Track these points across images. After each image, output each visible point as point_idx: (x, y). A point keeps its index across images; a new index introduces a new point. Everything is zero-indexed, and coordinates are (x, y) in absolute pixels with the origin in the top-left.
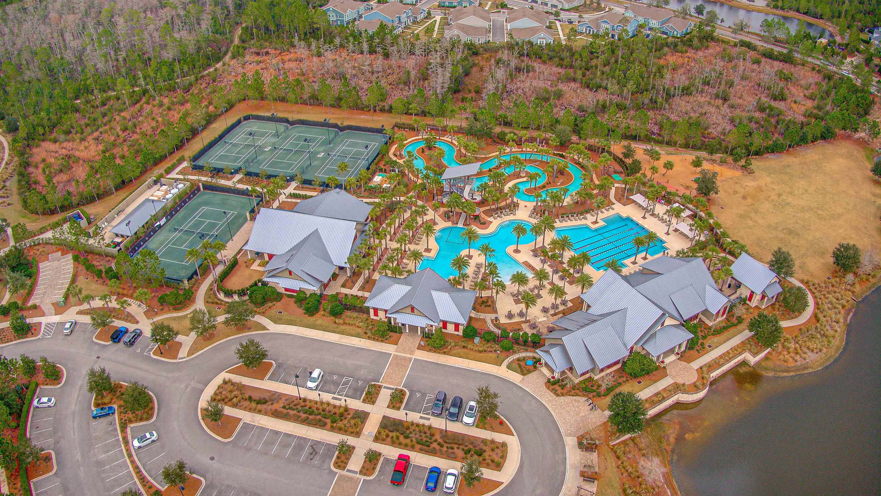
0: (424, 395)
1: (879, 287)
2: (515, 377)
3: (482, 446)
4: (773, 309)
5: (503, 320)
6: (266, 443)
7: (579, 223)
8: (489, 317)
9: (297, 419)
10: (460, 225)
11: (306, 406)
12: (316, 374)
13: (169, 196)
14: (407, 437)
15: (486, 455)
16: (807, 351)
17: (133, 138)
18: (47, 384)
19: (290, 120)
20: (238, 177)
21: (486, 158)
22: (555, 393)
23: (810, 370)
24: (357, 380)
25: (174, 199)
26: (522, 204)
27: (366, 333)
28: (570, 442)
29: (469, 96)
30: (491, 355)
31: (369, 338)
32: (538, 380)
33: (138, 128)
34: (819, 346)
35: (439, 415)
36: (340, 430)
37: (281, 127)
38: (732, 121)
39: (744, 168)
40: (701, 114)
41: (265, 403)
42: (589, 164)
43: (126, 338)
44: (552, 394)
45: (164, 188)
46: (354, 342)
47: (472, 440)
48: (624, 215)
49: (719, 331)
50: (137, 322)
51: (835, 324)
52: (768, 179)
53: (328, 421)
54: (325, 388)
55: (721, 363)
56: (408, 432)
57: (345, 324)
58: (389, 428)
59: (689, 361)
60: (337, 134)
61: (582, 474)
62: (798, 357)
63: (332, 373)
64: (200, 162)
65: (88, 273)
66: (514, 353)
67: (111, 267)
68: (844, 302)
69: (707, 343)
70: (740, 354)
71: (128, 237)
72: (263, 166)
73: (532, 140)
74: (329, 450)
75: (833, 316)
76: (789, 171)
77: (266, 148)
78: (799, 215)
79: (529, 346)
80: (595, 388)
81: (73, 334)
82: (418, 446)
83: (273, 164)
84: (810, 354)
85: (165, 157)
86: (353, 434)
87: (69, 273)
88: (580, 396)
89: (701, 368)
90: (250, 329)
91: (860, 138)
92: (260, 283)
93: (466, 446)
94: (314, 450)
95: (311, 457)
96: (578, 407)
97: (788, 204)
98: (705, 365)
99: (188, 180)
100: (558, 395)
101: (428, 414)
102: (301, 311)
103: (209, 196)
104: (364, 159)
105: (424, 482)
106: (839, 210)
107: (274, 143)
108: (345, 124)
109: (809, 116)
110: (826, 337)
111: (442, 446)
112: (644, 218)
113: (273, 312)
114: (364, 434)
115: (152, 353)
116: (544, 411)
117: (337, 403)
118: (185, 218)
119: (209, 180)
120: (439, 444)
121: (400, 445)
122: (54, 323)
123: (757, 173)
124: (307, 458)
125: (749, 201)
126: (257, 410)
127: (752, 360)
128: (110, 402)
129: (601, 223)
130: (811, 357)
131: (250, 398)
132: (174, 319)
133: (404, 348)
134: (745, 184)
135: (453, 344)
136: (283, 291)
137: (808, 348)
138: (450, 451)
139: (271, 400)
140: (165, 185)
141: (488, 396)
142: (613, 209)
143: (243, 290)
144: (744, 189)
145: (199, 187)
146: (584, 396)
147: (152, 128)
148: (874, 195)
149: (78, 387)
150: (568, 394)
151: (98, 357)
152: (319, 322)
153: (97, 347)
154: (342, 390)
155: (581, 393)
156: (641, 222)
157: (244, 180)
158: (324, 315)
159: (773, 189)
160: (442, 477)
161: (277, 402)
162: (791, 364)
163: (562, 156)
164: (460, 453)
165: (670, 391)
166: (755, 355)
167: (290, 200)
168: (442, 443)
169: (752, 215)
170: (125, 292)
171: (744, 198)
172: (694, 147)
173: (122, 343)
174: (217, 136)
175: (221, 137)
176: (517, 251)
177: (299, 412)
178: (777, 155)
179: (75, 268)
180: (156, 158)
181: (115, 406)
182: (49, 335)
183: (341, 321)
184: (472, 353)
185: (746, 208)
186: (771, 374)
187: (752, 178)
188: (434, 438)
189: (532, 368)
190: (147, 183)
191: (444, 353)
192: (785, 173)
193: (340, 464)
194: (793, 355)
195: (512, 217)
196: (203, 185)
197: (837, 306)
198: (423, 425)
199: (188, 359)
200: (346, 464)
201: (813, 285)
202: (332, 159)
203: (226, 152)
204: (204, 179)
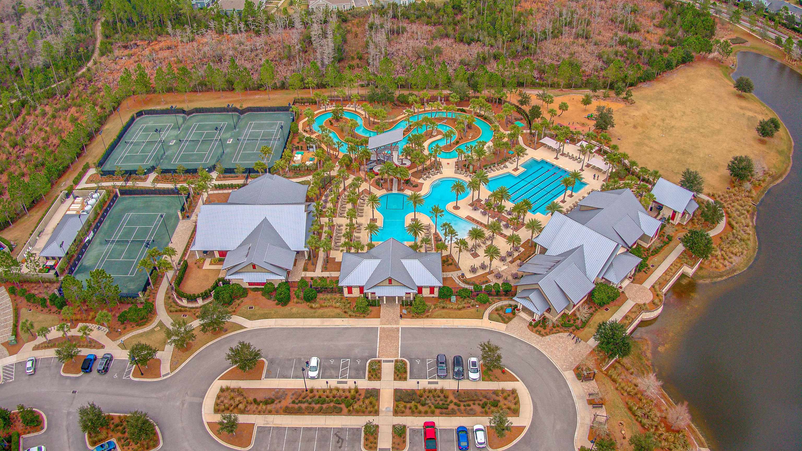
0: (423, 360)
1: (770, 189)
2: (500, 327)
3: (494, 396)
4: (693, 223)
5: (469, 276)
6: (288, 442)
7: (501, 172)
8: (454, 275)
9: (311, 412)
10: (395, 191)
11: (314, 396)
12: (314, 362)
13: (88, 208)
14: (423, 405)
15: (501, 404)
16: (732, 256)
17: (25, 153)
18: (29, 433)
19: (186, 109)
20: (153, 176)
21: (394, 122)
22: (540, 334)
23: (738, 272)
24: (354, 360)
25: (95, 210)
26: (444, 162)
27: (345, 312)
28: (569, 376)
29: (354, 63)
30: (470, 310)
31: (350, 316)
32: (521, 326)
33: (27, 141)
34: (740, 250)
35: (445, 377)
36: (359, 412)
37: (180, 118)
38: (600, 57)
39: (625, 99)
40: (571, 54)
41: (273, 402)
42: (490, 115)
43: (98, 366)
44: (537, 336)
45: (79, 200)
46: (337, 324)
47: (485, 394)
48: (539, 159)
49: (656, 252)
50: (103, 347)
51: (746, 228)
52: (649, 107)
53: (343, 406)
54: (326, 374)
55: (667, 279)
56: (423, 399)
57: (322, 307)
58: (405, 400)
59: (641, 282)
60: (239, 118)
61: (591, 402)
62: (726, 263)
63: (328, 358)
64: (107, 167)
65: (29, 304)
66: (490, 304)
67: (54, 294)
68: (747, 207)
69: (650, 263)
70: (680, 268)
71: (60, 258)
72: (175, 161)
73: (433, 99)
74: (354, 434)
75: (743, 221)
76: (664, 97)
77: (170, 142)
78: (685, 136)
79: (501, 296)
80: (572, 322)
81: (37, 372)
82: (437, 411)
83: (184, 158)
84: (734, 258)
85: (68, 167)
86: (372, 414)
87: (9, 307)
88: (562, 332)
89: (653, 287)
90: (226, 330)
91: (714, 58)
92: (221, 283)
93: (481, 400)
94: (339, 438)
95: (339, 445)
96: (564, 342)
97: (673, 127)
98: (655, 283)
99: (102, 188)
100: (543, 336)
101: (434, 378)
102: (271, 303)
103: (128, 201)
104: (275, 139)
105: (455, 443)
106: (717, 127)
107: (177, 136)
108: (245, 106)
109: (664, 44)
110: (743, 240)
111: (459, 406)
112: (556, 158)
113: (244, 308)
114: (383, 411)
115: (131, 376)
116: (536, 352)
117: (346, 386)
118: (112, 227)
119: (124, 184)
120: (456, 404)
121: (420, 413)
122: (12, 365)
123: (638, 103)
124: (336, 446)
125: (640, 129)
126: (267, 412)
127: (690, 271)
128: (107, 437)
129: (522, 170)
130: (735, 259)
131: (255, 401)
132: (141, 335)
133: (388, 320)
134: (633, 114)
135: (433, 307)
136: (247, 286)
137: (732, 253)
138: (469, 408)
139: (277, 398)
140: (78, 197)
141: (491, 350)
142: (527, 154)
143: (206, 293)
144: (633, 119)
145: (116, 194)
146: (565, 331)
147: (43, 139)
148: (742, 108)
149: (64, 428)
150: (551, 332)
151: (74, 392)
152: (295, 310)
153: (68, 382)
154: (344, 373)
155: (561, 330)
156: (555, 162)
157: (160, 178)
158: (297, 303)
159: (656, 115)
160: (470, 434)
161: (285, 399)
162: (722, 269)
163: (464, 111)
164: (477, 408)
165: (635, 312)
166: (692, 266)
167: (216, 192)
168: (459, 402)
169: (646, 141)
170: (79, 317)
171: (635, 127)
172: (577, 87)
173: (95, 371)
174: (116, 137)
175: (120, 137)
176: (456, 208)
177: (310, 404)
178: (648, 83)
179: (13, 301)
180: (59, 170)
181: (114, 440)
182: (12, 378)
183: (317, 305)
184: (452, 311)
185: (639, 136)
186: (708, 281)
187: (635, 108)
188: (449, 400)
189: (511, 316)
190: (59, 197)
191: (428, 317)
192: (662, 100)
193: (370, 445)
194: (722, 261)
195: (439, 176)
196: (120, 190)
197: (743, 212)
198: (435, 390)
199: (172, 374)
200: (376, 443)
201: (719, 197)
202: (242, 144)
203: (129, 153)
204: (119, 184)
